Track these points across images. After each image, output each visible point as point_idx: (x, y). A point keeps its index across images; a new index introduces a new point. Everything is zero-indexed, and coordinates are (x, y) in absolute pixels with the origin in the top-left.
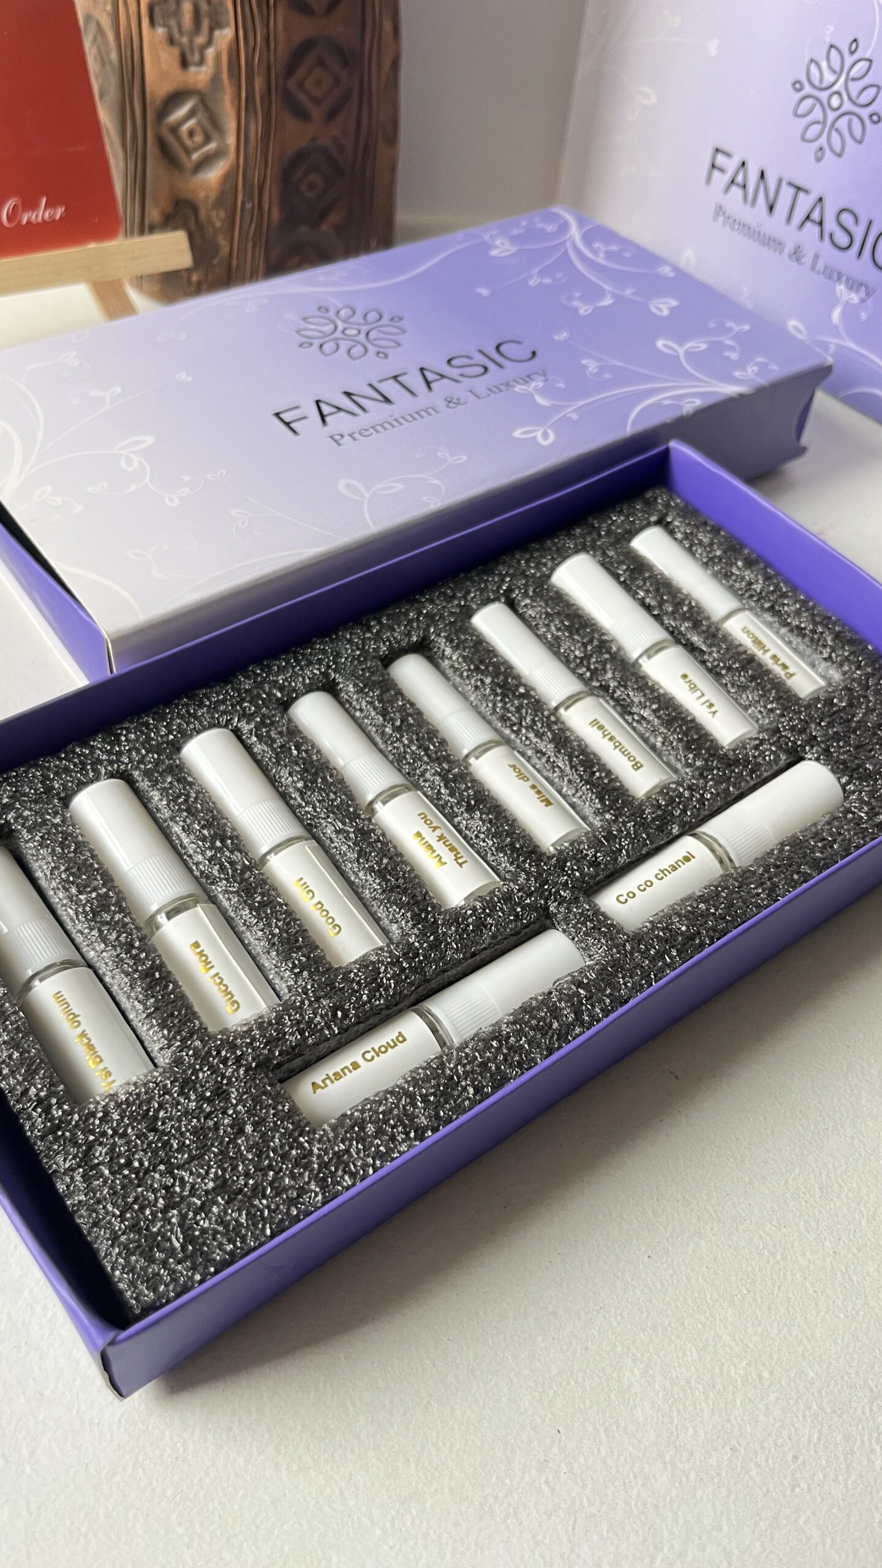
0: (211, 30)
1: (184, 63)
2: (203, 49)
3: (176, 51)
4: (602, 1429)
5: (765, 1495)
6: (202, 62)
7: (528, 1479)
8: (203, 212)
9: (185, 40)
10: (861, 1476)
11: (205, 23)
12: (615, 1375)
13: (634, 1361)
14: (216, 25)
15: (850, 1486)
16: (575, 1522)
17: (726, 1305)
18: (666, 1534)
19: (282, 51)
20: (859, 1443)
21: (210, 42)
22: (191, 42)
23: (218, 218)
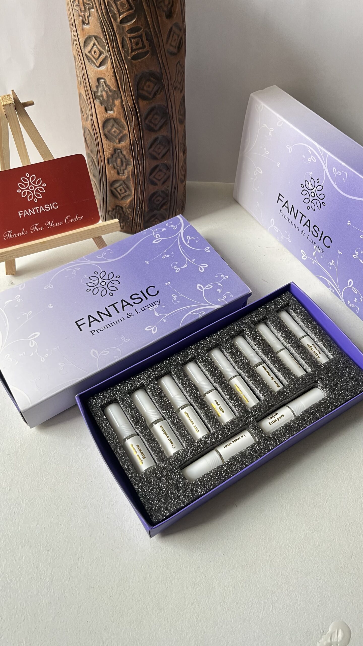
0: (126, 166)
1: (118, 173)
2: (124, 170)
3: (116, 171)
4: (207, 596)
5: (243, 614)
6: (124, 173)
7: (188, 606)
8: (124, 209)
9: (118, 168)
10: (266, 612)
11: (124, 164)
12: (212, 583)
13: (216, 580)
14: (127, 164)
15: (263, 614)
16: (198, 617)
17: (240, 568)
18: (219, 622)
19: (148, 170)
20: (267, 604)
21: (126, 169)
22: (120, 168)
23: (129, 211)
